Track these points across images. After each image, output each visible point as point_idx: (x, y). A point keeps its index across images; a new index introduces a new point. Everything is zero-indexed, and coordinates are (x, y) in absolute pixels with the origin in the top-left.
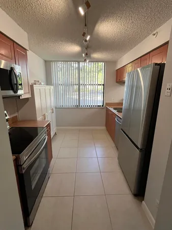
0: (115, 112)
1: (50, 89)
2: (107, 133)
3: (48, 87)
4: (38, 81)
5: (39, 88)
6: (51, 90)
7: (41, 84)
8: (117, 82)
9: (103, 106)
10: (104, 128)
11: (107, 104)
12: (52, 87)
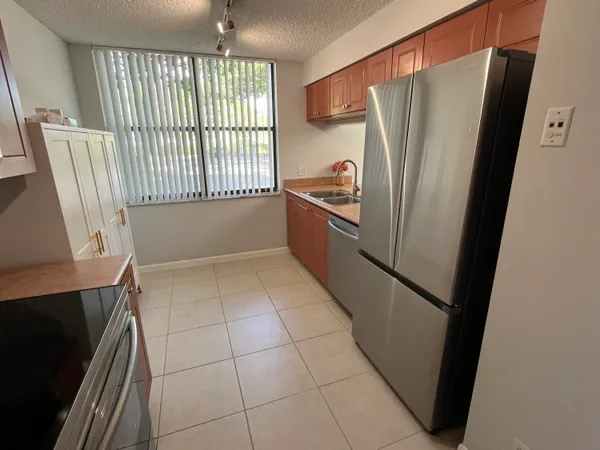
0: (319, 202)
1: (103, 144)
2: (295, 263)
3: (94, 136)
4: (58, 112)
5: (65, 136)
6: (108, 145)
7: (66, 122)
8: (310, 120)
9: (275, 189)
10: (284, 250)
11: (288, 183)
12: (110, 137)
